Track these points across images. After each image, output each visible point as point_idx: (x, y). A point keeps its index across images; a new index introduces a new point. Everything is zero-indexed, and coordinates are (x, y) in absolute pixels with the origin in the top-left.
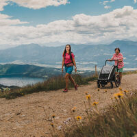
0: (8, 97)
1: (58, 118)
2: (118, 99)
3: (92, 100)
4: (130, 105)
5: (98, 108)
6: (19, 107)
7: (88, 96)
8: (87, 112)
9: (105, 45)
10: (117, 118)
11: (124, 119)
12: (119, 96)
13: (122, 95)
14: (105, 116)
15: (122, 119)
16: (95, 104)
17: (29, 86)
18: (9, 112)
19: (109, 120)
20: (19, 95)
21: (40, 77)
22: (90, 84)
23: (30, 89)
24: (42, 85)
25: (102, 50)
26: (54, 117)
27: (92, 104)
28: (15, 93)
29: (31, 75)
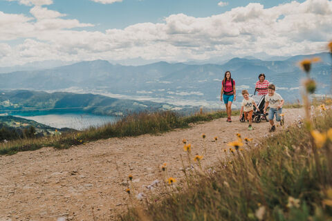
0: (58, 147)
1: (138, 180)
2: (235, 151)
3: (193, 153)
4: (254, 162)
5: (203, 165)
6: (74, 161)
7: (187, 145)
8: (184, 171)
9: (217, 66)
10: (232, 182)
11: (244, 184)
12: (237, 147)
13: (242, 144)
14: (213, 179)
15: (240, 184)
16: (197, 158)
17: (92, 129)
18: (59, 170)
19: (219, 185)
20: (76, 143)
21: (111, 115)
22: (191, 127)
23: (93, 133)
24: (114, 128)
25: (211, 73)
26: (131, 178)
27: (193, 159)
28: (70, 140)
29: (96, 111)
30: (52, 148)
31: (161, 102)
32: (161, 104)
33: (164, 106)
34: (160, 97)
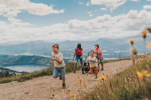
0: (19, 81)
1: (57, 96)
2: (102, 81)
3: (82, 82)
4: (111, 86)
5: (88, 88)
6: (27, 88)
7: (80, 79)
8: (79, 91)
9: (91, 42)
10: (101, 96)
11: (107, 96)
12: (103, 79)
13: (105, 78)
14: (92, 94)
15: (105, 96)
16: (85, 85)
17: (36, 72)
18: (20, 92)
19: (95, 97)
20: (28, 79)
21: (44, 65)
23: (36, 74)
24: (46, 71)
25: (90, 45)
26: (53, 95)
27: (83, 85)
28: (25, 77)
29: (37, 63)
30: (16, 81)
31: (68, 58)
32: (67, 59)
33: (69, 60)
34: (67, 56)
